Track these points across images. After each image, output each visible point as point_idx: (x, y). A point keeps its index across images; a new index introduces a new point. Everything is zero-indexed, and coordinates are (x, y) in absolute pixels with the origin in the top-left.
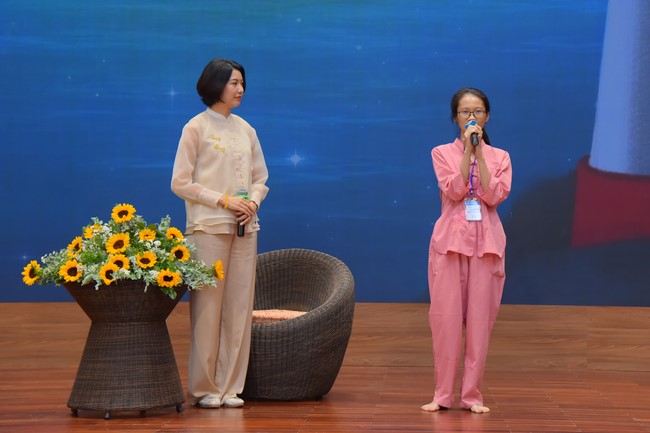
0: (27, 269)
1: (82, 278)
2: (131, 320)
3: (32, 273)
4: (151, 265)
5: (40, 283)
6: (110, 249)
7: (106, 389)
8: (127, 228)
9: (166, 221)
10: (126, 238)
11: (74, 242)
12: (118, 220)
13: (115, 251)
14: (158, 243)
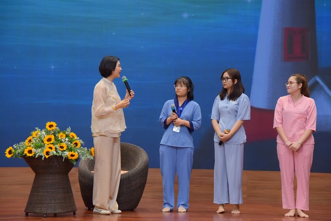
0: (8, 150)
1: (35, 155)
2: (55, 174)
3: (10, 152)
4: (64, 149)
5: (14, 157)
6: (46, 142)
7: (44, 204)
8: (53, 133)
9: (69, 129)
10: (53, 137)
11: (29, 139)
12: (49, 129)
13: (48, 143)
14: (67, 139)
